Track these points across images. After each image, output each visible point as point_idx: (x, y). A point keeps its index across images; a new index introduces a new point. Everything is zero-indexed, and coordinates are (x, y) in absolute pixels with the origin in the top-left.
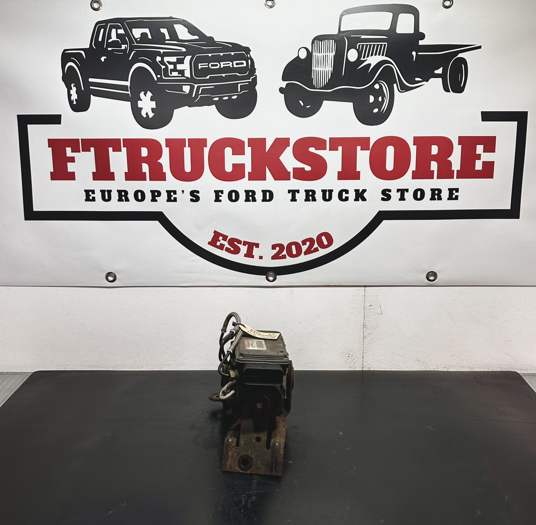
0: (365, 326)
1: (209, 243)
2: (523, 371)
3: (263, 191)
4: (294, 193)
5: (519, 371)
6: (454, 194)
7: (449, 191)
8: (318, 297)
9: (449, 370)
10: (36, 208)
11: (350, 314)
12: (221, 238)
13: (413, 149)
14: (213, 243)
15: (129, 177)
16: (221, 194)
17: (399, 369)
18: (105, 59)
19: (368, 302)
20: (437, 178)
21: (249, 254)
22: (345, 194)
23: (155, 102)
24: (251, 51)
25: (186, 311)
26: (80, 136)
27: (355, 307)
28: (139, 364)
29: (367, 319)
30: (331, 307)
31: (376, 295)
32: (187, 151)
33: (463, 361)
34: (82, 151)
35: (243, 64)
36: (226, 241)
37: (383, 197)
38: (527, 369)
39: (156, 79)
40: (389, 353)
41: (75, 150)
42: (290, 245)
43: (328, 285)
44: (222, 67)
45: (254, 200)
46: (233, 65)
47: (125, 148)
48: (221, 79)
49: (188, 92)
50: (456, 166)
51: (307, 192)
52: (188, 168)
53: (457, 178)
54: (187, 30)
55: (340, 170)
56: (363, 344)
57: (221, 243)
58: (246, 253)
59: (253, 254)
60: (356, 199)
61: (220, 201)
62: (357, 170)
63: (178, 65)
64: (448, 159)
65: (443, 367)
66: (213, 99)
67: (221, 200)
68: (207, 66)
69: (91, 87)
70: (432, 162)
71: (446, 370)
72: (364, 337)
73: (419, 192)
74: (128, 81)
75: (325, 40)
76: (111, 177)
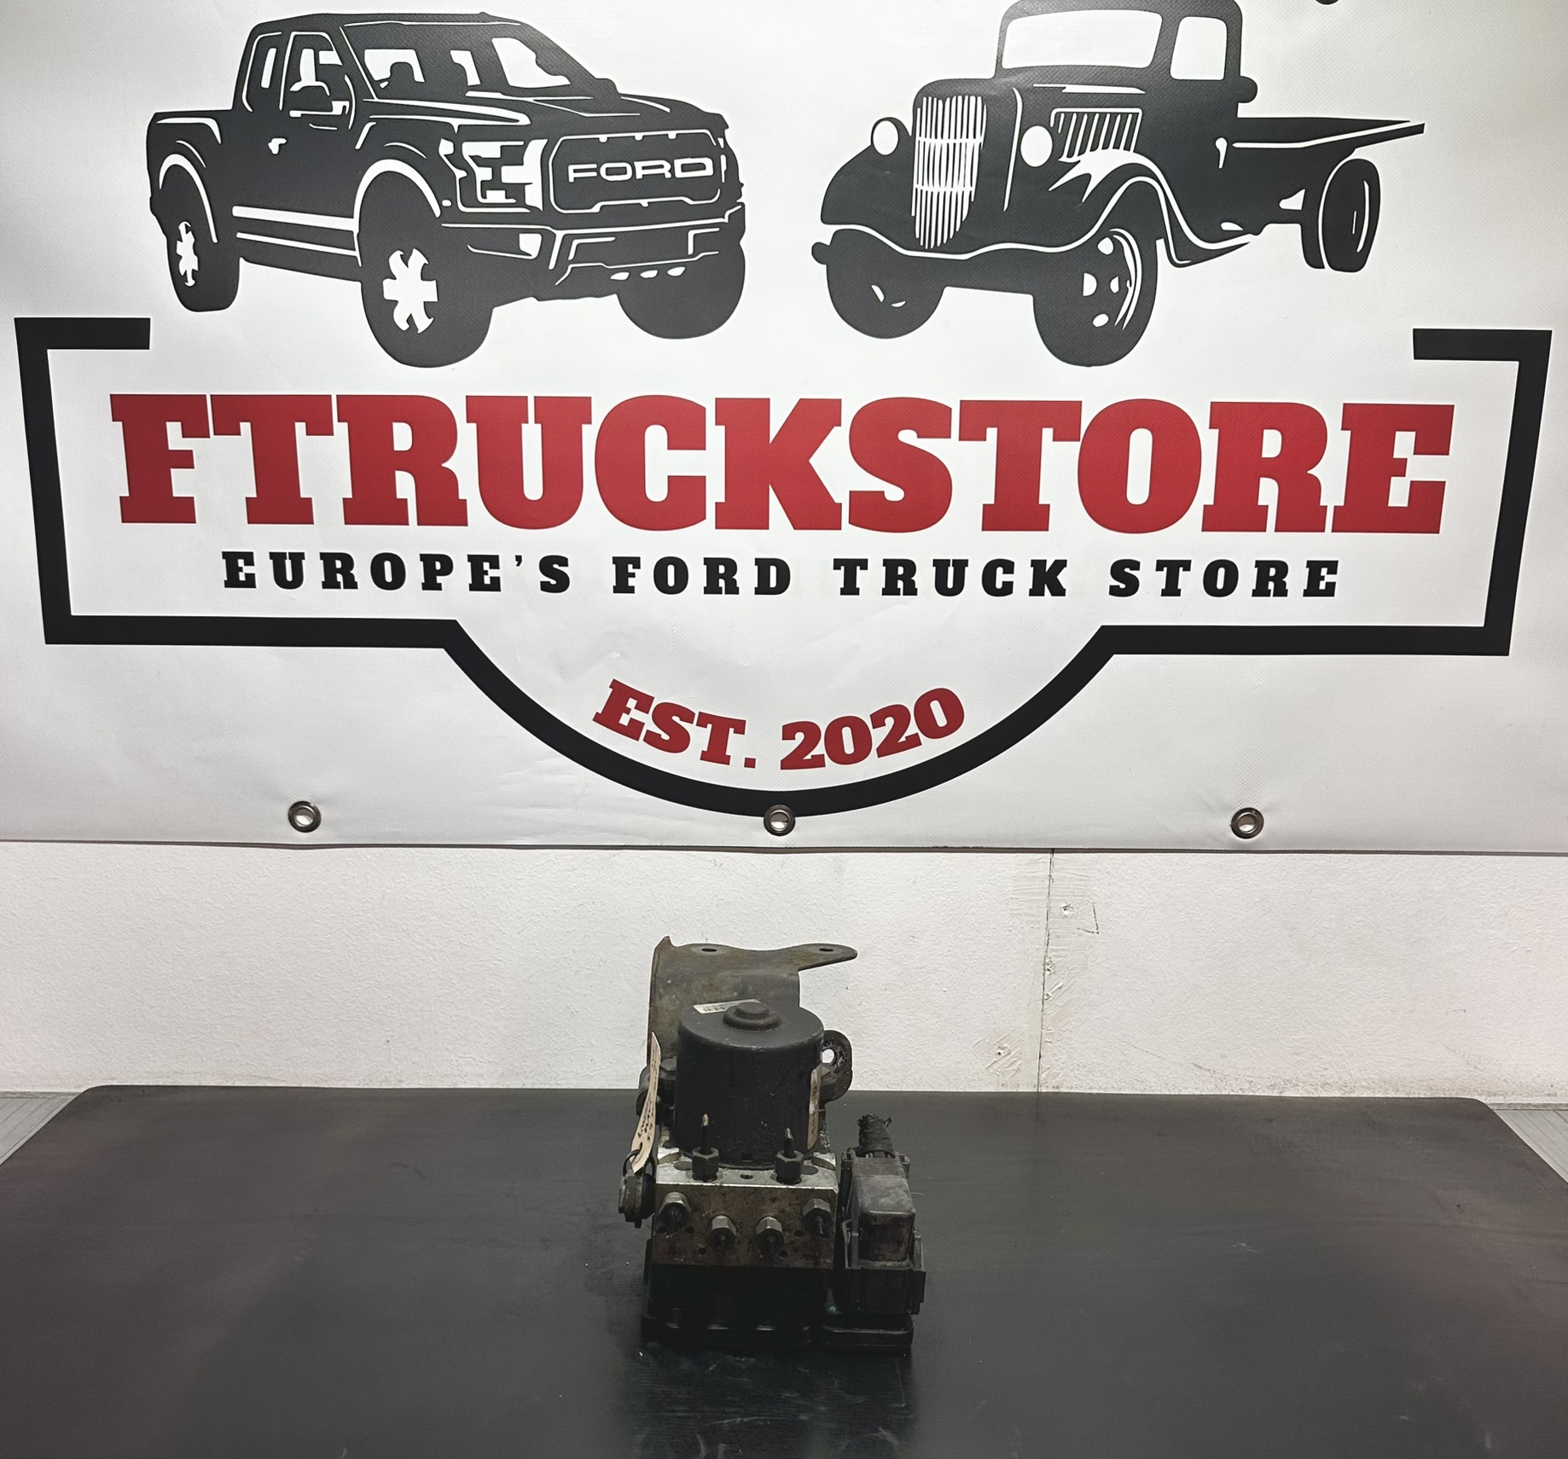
0: (1048, 967)
1: (598, 719)
2: (1493, 1097)
3: (758, 562)
4: (850, 568)
5: (1484, 1097)
6: (1323, 578)
7: (1308, 569)
8: (914, 882)
9: (1284, 1095)
10: (79, 607)
11: (1008, 932)
12: (632, 703)
13: (1209, 441)
14: (608, 718)
15: (356, 512)
16: (634, 568)
17: (1140, 1090)
18: (280, 145)
19: (1057, 898)
20: (1277, 530)
21: (716, 753)
22: (1004, 573)
23: (434, 283)
24: (728, 127)
25: (529, 920)
26: (208, 386)
27: (1020, 912)
28: (390, 1072)
29: (1053, 947)
30: (952, 910)
31: (1082, 878)
32: (531, 435)
33: (1327, 1069)
34: (215, 434)
35: (702, 167)
36: (647, 713)
37: (1116, 583)
38: (1507, 1093)
39: (437, 212)
40: (1117, 1045)
41: (194, 429)
42: (836, 726)
43: (946, 847)
44: (639, 176)
45: (732, 589)
46: (672, 171)
47: (345, 425)
48: (636, 214)
49: (534, 254)
50: (1333, 494)
51: (890, 565)
52: (533, 487)
53: (1333, 531)
54: (533, 56)
55: (991, 501)
56: (1040, 1017)
57: (631, 719)
58: (706, 750)
59: (727, 754)
60: (1036, 591)
61: (631, 590)
62: (1041, 502)
63: (504, 169)
64: (1309, 472)
65: (1269, 1084)
66: (613, 277)
67: (633, 587)
68: (594, 174)
69: (240, 235)
70: (1263, 480)
71: (1275, 1094)
72: (1046, 997)
73: (1221, 572)
74: (352, 217)
75: (954, 98)
76: (301, 512)
